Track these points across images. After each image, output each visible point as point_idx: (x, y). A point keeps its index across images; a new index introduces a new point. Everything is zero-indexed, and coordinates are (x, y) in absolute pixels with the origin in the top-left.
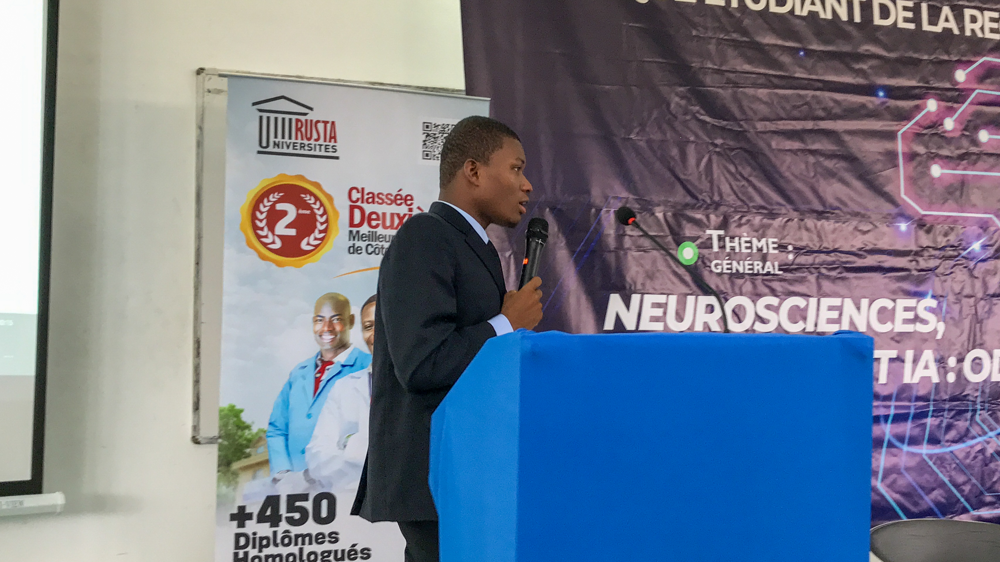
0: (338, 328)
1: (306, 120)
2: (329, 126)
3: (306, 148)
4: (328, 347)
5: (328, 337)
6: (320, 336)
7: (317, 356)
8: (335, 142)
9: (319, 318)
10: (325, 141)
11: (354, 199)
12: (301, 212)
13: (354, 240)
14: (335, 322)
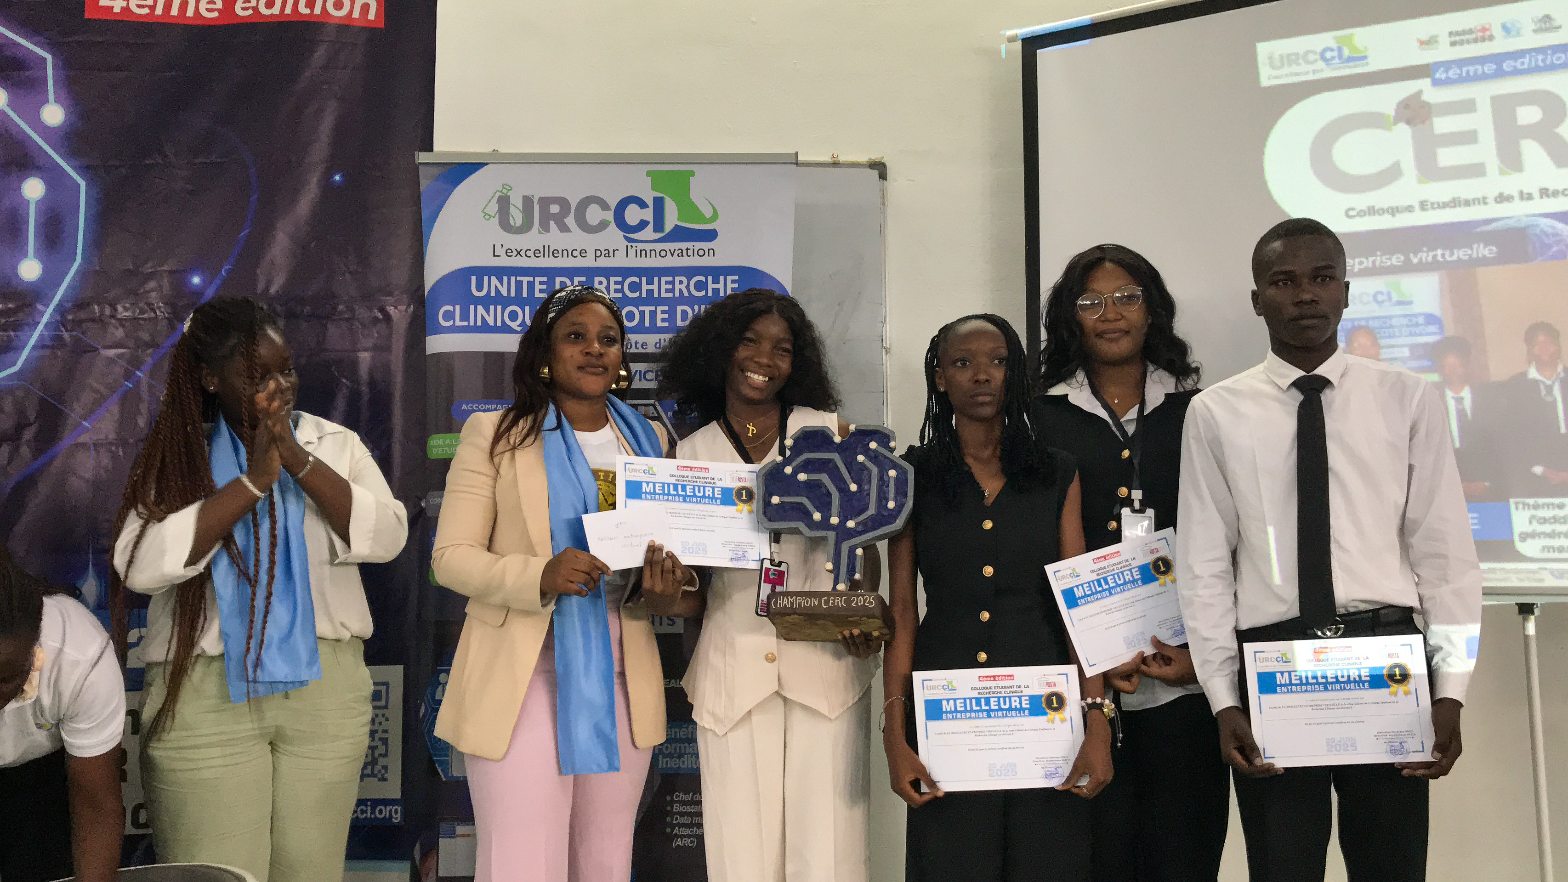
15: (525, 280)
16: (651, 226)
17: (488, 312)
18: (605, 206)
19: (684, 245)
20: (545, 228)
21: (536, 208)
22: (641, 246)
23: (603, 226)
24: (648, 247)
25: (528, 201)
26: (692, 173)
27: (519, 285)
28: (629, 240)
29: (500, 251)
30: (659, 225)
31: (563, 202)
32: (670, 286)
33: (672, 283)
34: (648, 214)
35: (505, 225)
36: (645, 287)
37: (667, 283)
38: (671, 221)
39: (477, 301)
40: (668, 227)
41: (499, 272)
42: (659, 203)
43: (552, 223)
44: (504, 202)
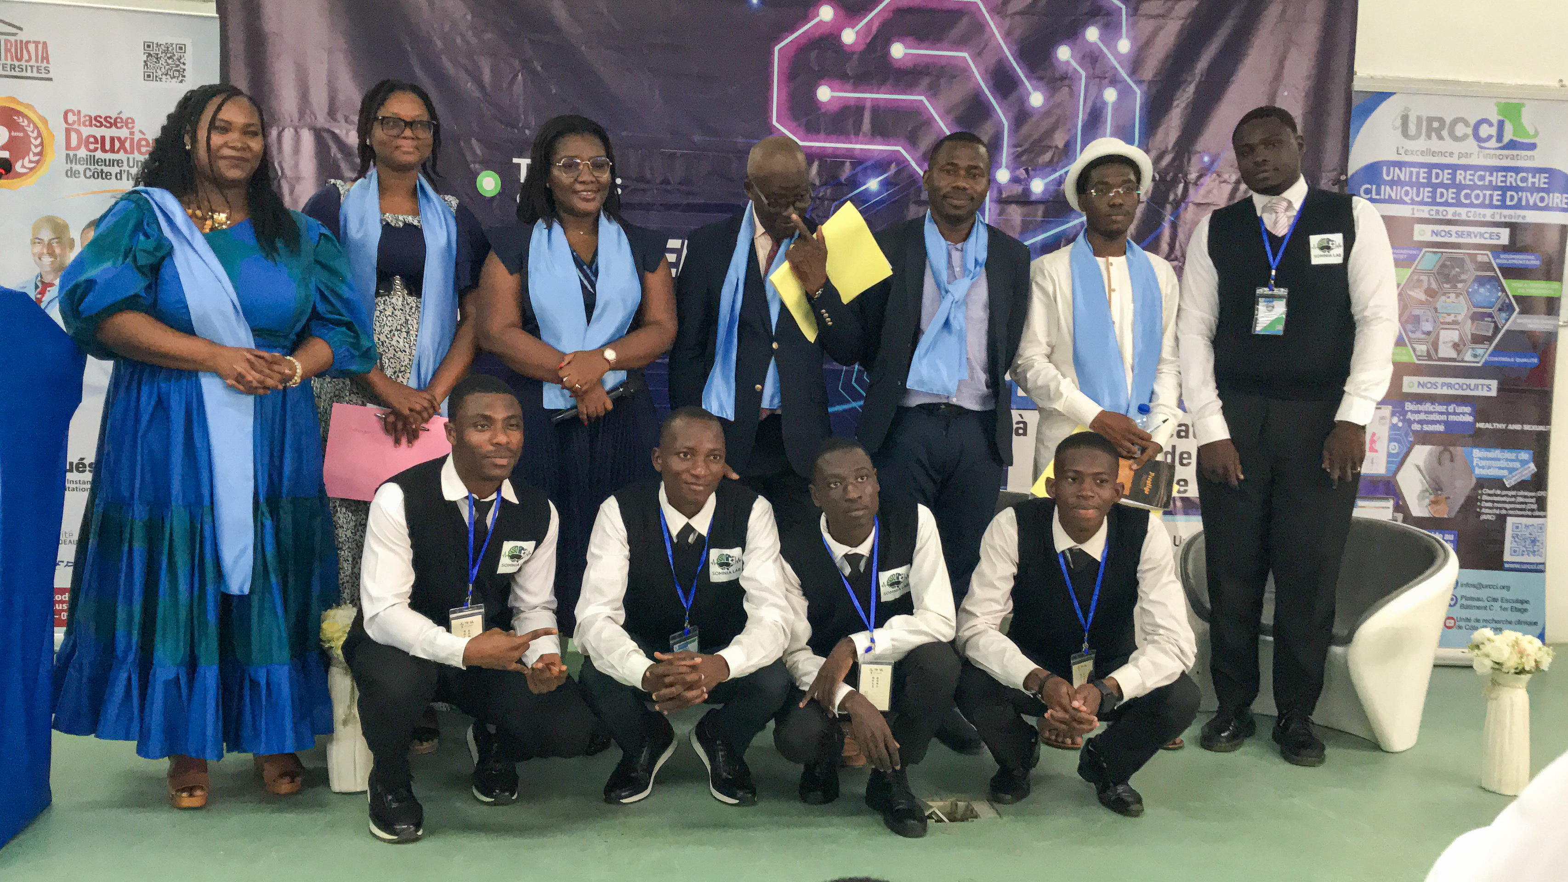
0: (58, 251)
1: (16, 41)
2: (40, 46)
3: (17, 69)
4: (48, 269)
5: (47, 260)
6: (40, 259)
7: (37, 277)
8: (48, 62)
9: (37, 241)
10: (37, 61)
11: (70, 121)
12: (13, 134)
13: (71, 163)
14: (55, 245)
15: (1415, 170)
16: (1494, 139)
17: (1392, 189)
18: (1467, 124)
19: (1515, 152)
20: (1429, 137)
21: (1424, 123)
22: (1488, 151)
23: (1465, 137)
24: (1492, 152)
25: (1419, 118)
26: (1523, 105)
27: (1411, 172)
28: (1481, 147)
29: (1401, 151)
30: (1500, 138)
31: (1441, 120)
32: (1504, 179)
33: (1505, 176)
34: (1493, 131)
35: (1405, 133)
36: (1488, 178)
37: (1503, 176)
38: (1508, 136)
39: (1387, 183)
40: (1506, 139)
41: (1400, 165)
42: (1501, 124)
43: (1433, 134)
44: (1405, 119)
